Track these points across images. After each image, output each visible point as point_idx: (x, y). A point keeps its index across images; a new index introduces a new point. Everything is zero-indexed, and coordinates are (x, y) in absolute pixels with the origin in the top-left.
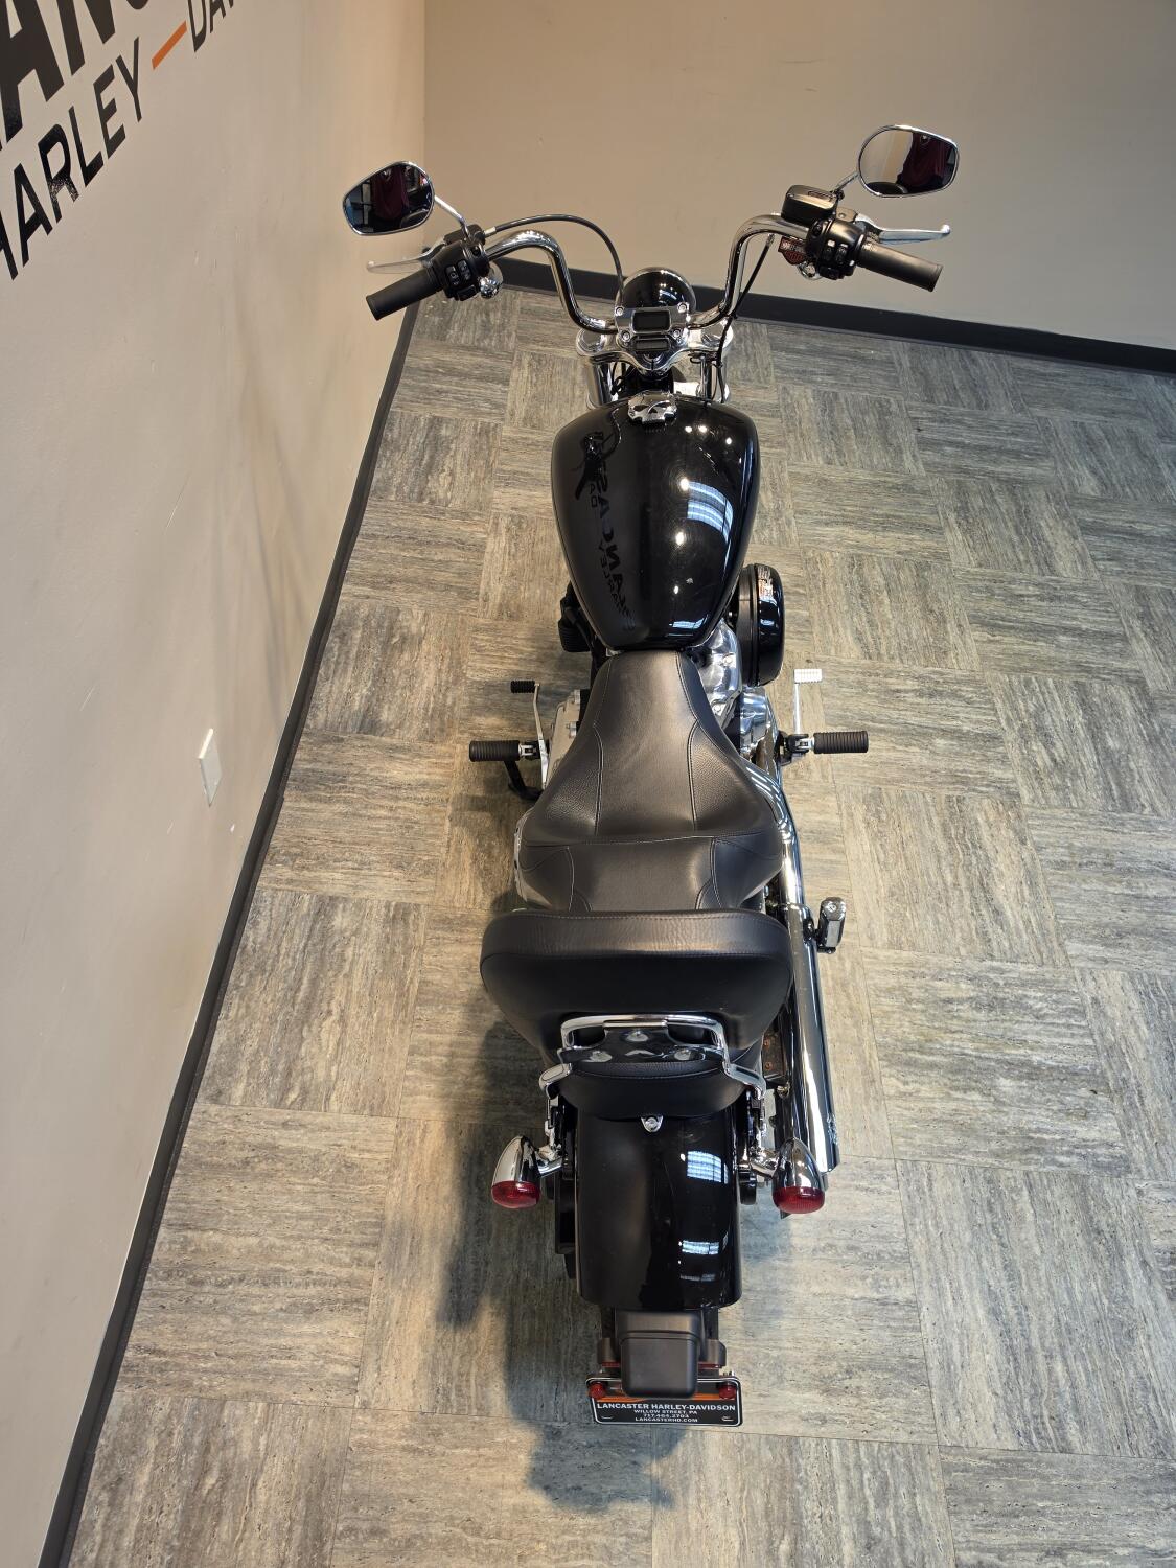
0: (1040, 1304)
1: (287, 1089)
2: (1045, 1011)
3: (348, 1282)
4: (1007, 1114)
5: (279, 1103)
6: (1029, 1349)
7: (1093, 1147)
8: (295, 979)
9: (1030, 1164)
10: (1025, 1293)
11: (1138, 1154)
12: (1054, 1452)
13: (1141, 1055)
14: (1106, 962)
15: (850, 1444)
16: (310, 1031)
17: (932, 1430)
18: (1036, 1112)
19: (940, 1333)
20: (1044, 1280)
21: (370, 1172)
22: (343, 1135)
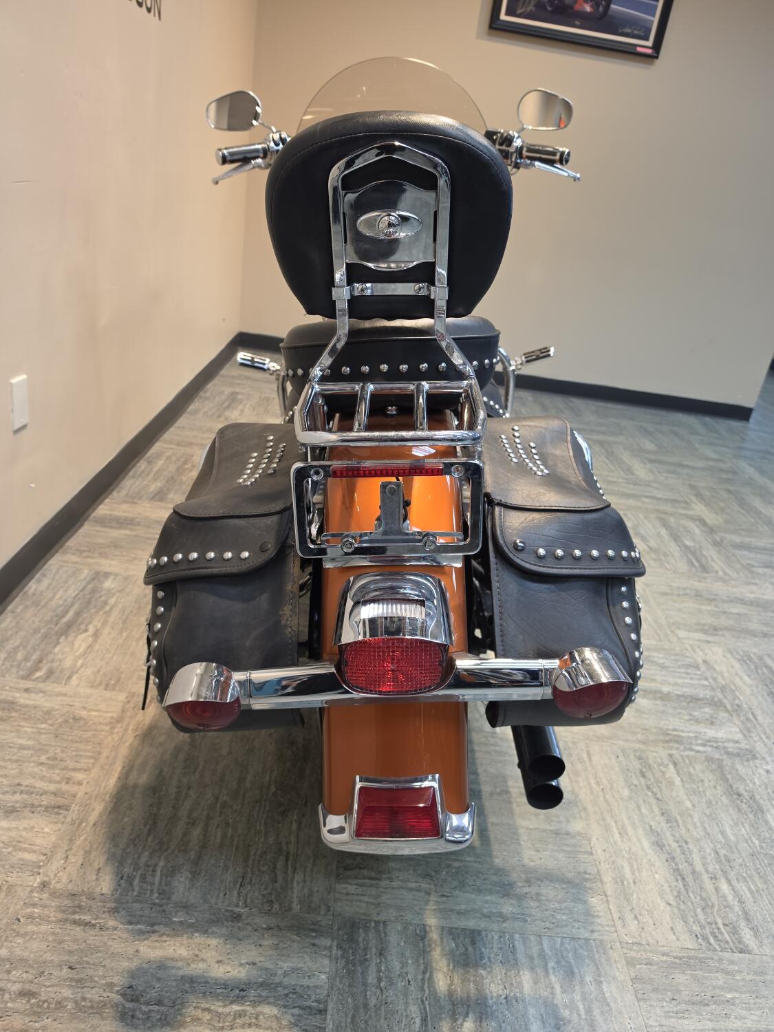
0: (698, 840)
1: (36, 668)
2: (668, 664)
3: (55, 794)
4: (647, 719)
5: (27, 677)
6: (694, 872)
7: (722, 742)
8: (62, 611)
9: (671, 749)
10: (683, 831)
11: (759, 747)
12: (733, 951)
13: (748, 692)
14: (709, 642)
15: (532, 938)
16: (66, 638)
17: (613, 929)
18: (672, 719)
19: (611, 856)
20: (698, 824)
21: (95, 724)
22: (76, 700)
